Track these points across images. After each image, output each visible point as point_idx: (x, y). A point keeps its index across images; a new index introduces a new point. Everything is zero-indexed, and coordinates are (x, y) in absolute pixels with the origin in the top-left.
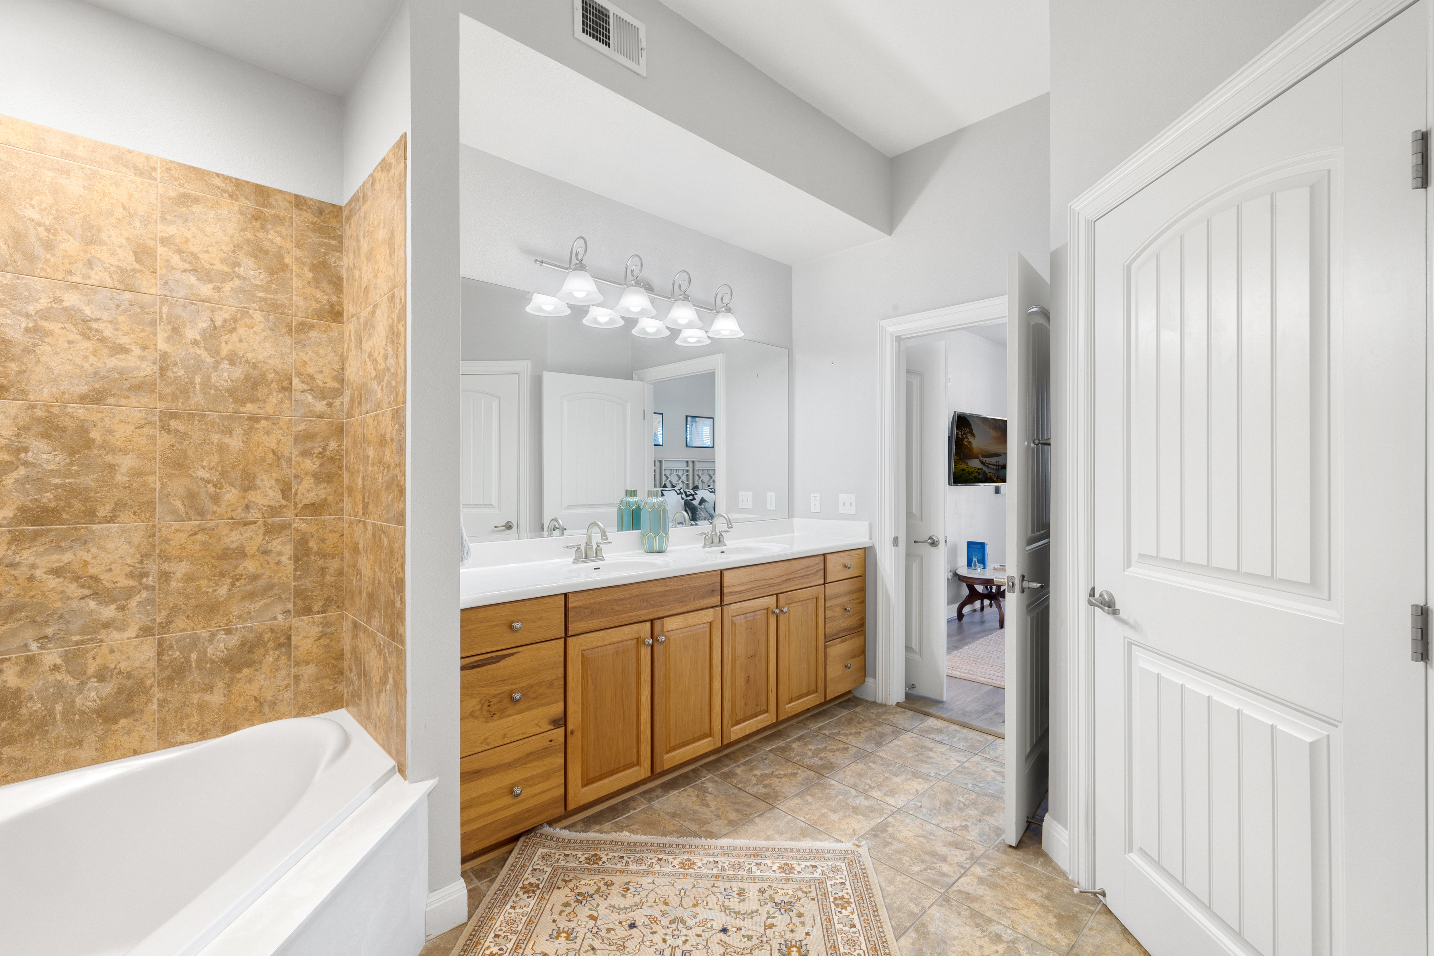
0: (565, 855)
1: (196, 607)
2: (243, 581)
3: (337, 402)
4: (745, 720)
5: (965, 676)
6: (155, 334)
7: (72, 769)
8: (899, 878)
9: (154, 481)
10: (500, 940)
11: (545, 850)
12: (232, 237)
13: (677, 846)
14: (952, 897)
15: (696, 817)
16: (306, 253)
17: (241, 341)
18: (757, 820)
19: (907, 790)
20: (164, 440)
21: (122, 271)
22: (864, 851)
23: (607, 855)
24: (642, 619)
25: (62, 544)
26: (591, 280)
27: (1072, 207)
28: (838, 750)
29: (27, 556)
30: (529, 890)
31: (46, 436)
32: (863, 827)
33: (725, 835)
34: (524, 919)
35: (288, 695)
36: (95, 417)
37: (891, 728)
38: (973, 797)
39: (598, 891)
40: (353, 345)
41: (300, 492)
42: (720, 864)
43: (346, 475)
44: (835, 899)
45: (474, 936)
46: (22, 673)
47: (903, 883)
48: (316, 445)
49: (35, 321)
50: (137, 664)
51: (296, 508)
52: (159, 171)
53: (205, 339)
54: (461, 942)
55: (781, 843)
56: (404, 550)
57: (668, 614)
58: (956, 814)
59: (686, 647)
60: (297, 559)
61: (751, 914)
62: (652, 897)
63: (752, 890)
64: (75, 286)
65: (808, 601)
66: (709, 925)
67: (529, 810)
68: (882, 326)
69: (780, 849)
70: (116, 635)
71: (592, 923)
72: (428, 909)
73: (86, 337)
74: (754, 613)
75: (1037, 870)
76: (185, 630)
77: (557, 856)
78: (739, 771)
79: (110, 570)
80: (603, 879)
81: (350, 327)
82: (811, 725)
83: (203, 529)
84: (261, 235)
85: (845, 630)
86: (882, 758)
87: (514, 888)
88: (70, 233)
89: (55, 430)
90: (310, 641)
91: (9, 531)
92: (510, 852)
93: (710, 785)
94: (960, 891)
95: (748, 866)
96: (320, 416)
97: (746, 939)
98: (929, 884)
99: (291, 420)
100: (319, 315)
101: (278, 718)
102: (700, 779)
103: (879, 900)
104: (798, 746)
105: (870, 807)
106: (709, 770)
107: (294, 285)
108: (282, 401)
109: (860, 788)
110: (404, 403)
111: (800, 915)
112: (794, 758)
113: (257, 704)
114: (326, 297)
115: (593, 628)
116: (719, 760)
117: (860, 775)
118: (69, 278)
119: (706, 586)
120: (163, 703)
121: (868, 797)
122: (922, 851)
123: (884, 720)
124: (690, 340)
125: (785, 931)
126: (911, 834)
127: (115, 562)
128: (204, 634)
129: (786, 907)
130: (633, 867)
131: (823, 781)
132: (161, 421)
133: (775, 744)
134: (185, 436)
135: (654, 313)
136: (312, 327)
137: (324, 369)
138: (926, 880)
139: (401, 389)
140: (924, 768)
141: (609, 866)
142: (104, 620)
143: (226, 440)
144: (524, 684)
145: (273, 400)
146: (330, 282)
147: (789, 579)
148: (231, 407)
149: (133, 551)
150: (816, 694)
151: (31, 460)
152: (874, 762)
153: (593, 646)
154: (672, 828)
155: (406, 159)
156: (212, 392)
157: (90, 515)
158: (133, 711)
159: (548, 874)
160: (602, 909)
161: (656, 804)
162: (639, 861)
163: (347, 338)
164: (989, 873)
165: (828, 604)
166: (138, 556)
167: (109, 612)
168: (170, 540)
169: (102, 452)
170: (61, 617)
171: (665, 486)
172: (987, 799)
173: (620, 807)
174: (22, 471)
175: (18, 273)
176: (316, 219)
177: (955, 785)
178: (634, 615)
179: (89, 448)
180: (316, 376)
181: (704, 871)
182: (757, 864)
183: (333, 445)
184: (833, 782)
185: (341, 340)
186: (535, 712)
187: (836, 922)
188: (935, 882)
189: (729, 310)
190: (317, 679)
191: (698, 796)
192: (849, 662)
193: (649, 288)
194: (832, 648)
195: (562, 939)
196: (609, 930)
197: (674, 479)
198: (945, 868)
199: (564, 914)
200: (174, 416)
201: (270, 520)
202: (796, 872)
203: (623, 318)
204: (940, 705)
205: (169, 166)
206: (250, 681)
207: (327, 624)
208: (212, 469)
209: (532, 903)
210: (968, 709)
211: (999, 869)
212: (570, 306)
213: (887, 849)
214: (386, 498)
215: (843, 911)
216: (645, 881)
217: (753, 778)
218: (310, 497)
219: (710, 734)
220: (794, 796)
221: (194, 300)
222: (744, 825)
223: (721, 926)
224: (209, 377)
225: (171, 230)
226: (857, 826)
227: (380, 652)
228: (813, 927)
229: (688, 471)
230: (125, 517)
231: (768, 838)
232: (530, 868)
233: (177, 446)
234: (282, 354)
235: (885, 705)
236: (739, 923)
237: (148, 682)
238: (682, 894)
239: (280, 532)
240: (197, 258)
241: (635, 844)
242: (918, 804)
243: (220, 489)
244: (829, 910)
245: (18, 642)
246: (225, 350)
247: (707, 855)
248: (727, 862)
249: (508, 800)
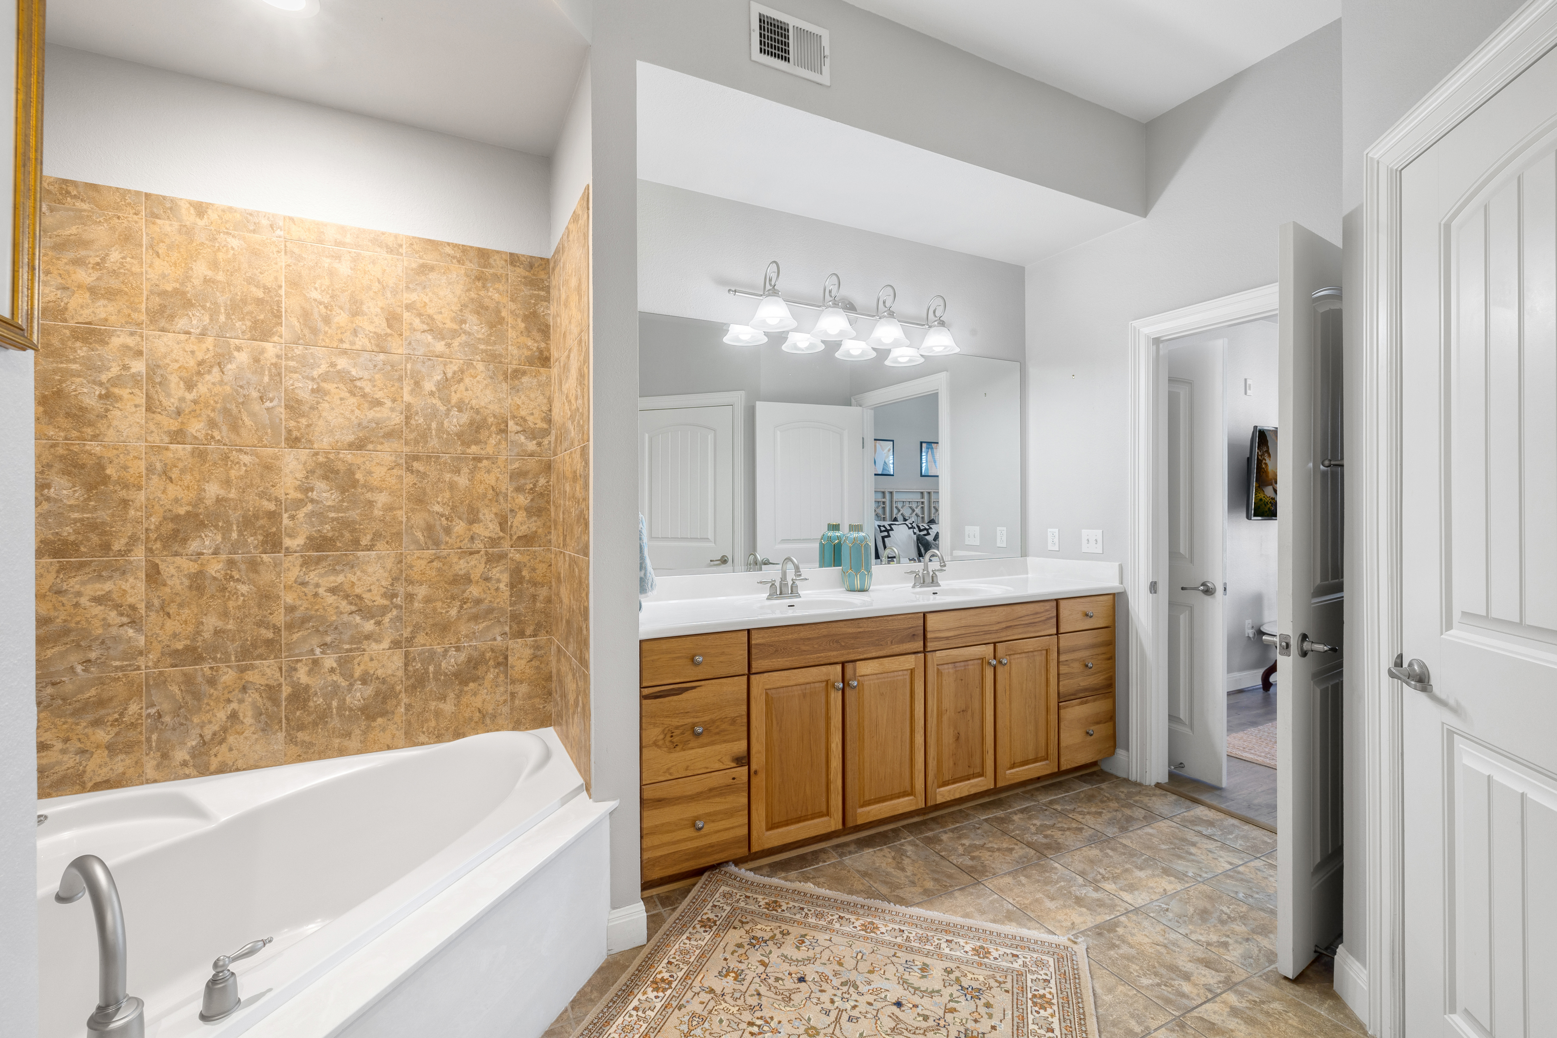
0: (746, 896)
1: (433, 625)
2: (469, 604)
3: (546, 442)
4: (954, 781)
5: (1260, 760)
6: (402, 388)
7: (344, 756)
8: (1121, 988)
9: (401, 515)
10: (672, 967)
11: (727, 889)
12: (459, 298)
13: (863, 906)
14: (1189, 1023)
15: (888, 880)
16: (519, 306)
17: (467, 390)
18: (957, 894)
19: (1152, 888)
20: (409, 479)
21: (378, 336)
22: (1080, 949)
23: (788, 903)
24: (832, 661)
25: (337, 567)
26: (783, 304)
27: (1369, 155)
28: (1069, 829)
29: (313, 577)
30: (707, 924)
31: (325, 477)
32: (1085, 922)
33: (918, 904)
34: (698, 952)
35: (505, 709)
36: (359, 461)
37: (1143, 812)
38: (1244, 909)
39: (773, 938)
40: (557, 388)
41: (514, 525)
42: (906, 934)
43: (552, 509)
44: (1034, 996)
45: (649, 958)
46: (310, 672)
47: (1126, 995)
48: (528, 482)
49: (318, 383)
50: (390, 672)
51: (511, 539)
52: (404, 247)
53: (439, 390)
54: (637, 962)
55: (980, 923)
56: (588, 579)
57: (862, 657)
58: (1215, 926)
59: (882, 694)
60: (512, 586)
61: (932, 993)
62: (826, 954)
63: (937, 969)
64: (344, 352)
65: (1035, 653)
66: (883, 996)
67: (711, 846)
68: (1135, 328)
69: (977, 930)
70: (374, 646)
71: (761, 969)
72: (610, 924)
73: (353, 394)
74: (966, 663)
75: (1320, 1014)
76: (424, 645)
77: (738, 897)
78: (944, 837)
79: (370, 591)
80: (780, 927)
81: (555, 371)
82: (1040, 797)
83: (438, 557)
84: (482, 293)
85: (1086, 690)
86: (1125, 846)
87: (692, 920)
88: (341, 308)
89: (332, 473)
90: (523, 662)
91: (301, 556)
92: (694, 885)
93: (909, 849)
94: (1202, 1019)
95: (937, 942)
96: (531, 455)
97: (921, 1018)
98: (1160, 1002)
99: (507, 459)
100: (530, 361)
101: (497, 730)
102: (899, 840)
103: (1090, 1007)
104: (1020, 819)
105: (1098, 900)
106: (911, 832)
107: (510, 336)
108: (499, 443)
109: (1090, 877)
110: (588, 441)
111: (988, 1005)
112: (1013, 831)
113: (481, 716)
114: (536, 345)
115: (777, 667)
116: (924, 823)
117: (1092, 862)
118: (341, 345)
119: (906, 629)
120: (409, 707)
121: (1097, 889)
122: (1158, 962)
123: (1136, 801)
124: (901, 360)
125: (967, 1019)
126: (1146, 940)
127: (374, 584)
128: (439, 649)
129: (974, 994)
130: (812, 920)
131: (1043, 862)
132: (406, 463)
133: (993, 813)
134: (424, 475)
135: (854, 333)
136: (524, 373)
137: (534, 411)
138: (1158, 997)
139: (586, 427)
140: (1180, 865)
141: (788, 915)
142: (366, 633)
143: (456, 478)
144: (706, 718)
145: (493, 441)
146: (539, 330)
147: (1010, 627)
148: (459, 449)
149: (386, 575)
150: (1047, 762)
151: (315, 497)
152: (1113, 849)
153: (778, 685)
154: (861, 887)
155: (588, 209)
156: (445, 436)
157: (356, 542)
158: (387, 712)
159: (726, 912)
160: (774, 957)
161: (847, 860)
162: (819, 916)
163: (553, 381)
164: (1248, 1005)
165: (1062, 658)
166: (390, 579)
167: (369, 626)
168: (413, 566)
169: (364, 490)
170: (336, 628)
171: (895, 520)
172: (1262, 914)
173: (809, 858)
174: (310, 507)
175: (307, 344)
176: (527, 273)
177: (1221, 891)
178: (822, 656)
179: (355, 487)
180: (527, 418)
181: (887, 937)
182: (947, 941)
183: (542, 481)
184: (1056, 865)
185: (548, 383)
186: (718, 747)
187: (1030, 1022)
188: (1168, 1001)
189: (942, 324)
190: (530, 698)
191: (894, 858)
192: (1093, 728)
193: (850, 307)
194: (1069, 710)
195: (730, 978)
196: (777, 979)
197: (907, 512)
198: (1186, 988)
199: (736, 954)
200: (416, 458)
201: (490, 550)
202: (992, 958)
203: (823, 342)
204: (1218, 792)
205: (413, 241)
206: (475, 694)
207: (537, 647)
208: (444, 504)
209: (708, 937)
210: (1256, 802)
211: (1263, 1002)
212: (766, 334)
213: (1112, 953)
214: (578, 530)
215: (1042, 1011)
216: (822, 937)
217: (960, 847)
218: (523, 530)
219: (911, 793)
220: (1005, 874)
221: (431, 356)
222: (941, 896)
223: (896, 999)
224: (442, 423)
225: (414, 297)
226: (1078, 920)
227: (574, 675)
228: (1001, 1021)
229: (923, 503)
230: (380, 545)
231: (966, 915)
232: (711, 904)
233: (419, 484)
234: (499, 400)
235: (1140, 785)
236: (916, 999)
237: (398, 688)
238: (859, 957)
239: (498, 562)
240: (433, 319)
241: (818, 897)
242: (1163, 906)
243: (451, 522)
244: (1024, 1007)
245: (306, 648)
246: (454, 399)
247: (893, 921)
248: (914, 933)
249: (690, 833)
